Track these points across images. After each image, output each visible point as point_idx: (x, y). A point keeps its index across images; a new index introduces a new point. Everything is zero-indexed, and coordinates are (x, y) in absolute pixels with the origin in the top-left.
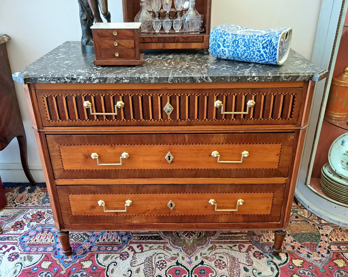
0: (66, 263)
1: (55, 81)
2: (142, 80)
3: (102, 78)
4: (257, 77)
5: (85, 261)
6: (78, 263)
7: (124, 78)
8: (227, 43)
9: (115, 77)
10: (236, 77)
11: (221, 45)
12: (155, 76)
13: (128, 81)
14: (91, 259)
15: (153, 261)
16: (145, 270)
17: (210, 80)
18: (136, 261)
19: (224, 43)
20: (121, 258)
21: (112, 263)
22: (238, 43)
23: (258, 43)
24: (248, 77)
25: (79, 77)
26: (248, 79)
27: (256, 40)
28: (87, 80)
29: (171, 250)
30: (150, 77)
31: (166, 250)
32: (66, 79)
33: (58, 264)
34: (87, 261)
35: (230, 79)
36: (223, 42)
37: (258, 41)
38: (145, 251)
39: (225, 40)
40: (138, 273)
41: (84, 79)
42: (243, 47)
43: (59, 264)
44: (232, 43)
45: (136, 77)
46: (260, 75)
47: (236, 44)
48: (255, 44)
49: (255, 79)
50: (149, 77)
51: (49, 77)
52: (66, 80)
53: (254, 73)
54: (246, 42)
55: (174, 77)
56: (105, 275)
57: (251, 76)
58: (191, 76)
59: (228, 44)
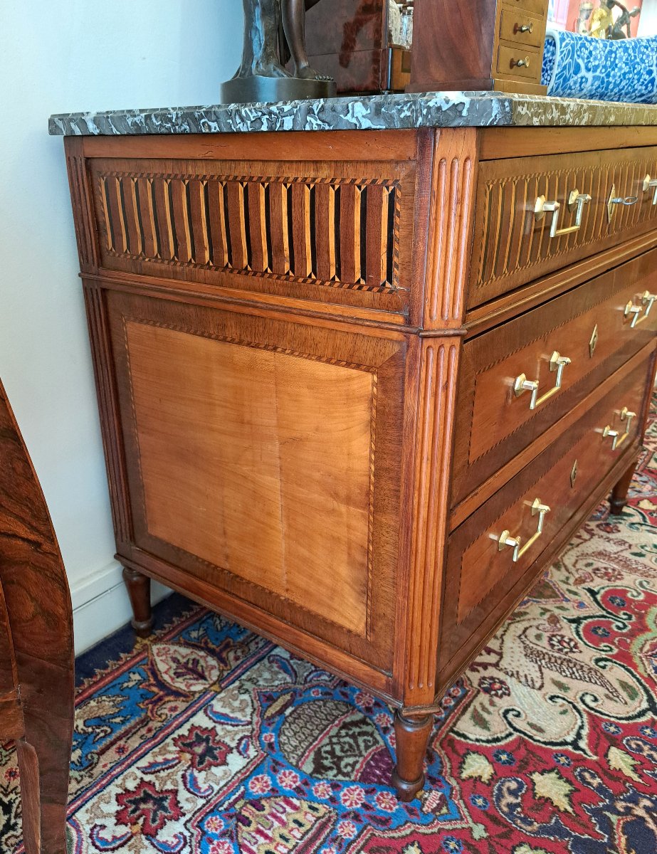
0: (444, 810)
5: (461, 767)
6: (458, 783)
8: (595, 59)
11: (583, 66)
14: (462, 752)
15: (545, 651)
16: (564, 674)
18: (526, 676)
19: (589, 62)
20: (496, 695)
21: (506, 718)
22: (615, 58)
23: (651, 54)
27: (647, 49)
29: (526, 613)
31: (518, 619)
33: (432, 833)
34: (464, 762)
36: (588, 58)
37: (649, 49)
38: (501, 649)
39: (590, 52)
40: (569, 688)
42: (624, 65)
43: (435, 830)
44: (603, 58)
47: (612, 60)
48: (644, 57)
54: (629, 55)
56: (544, 746)
59: (597, 63)
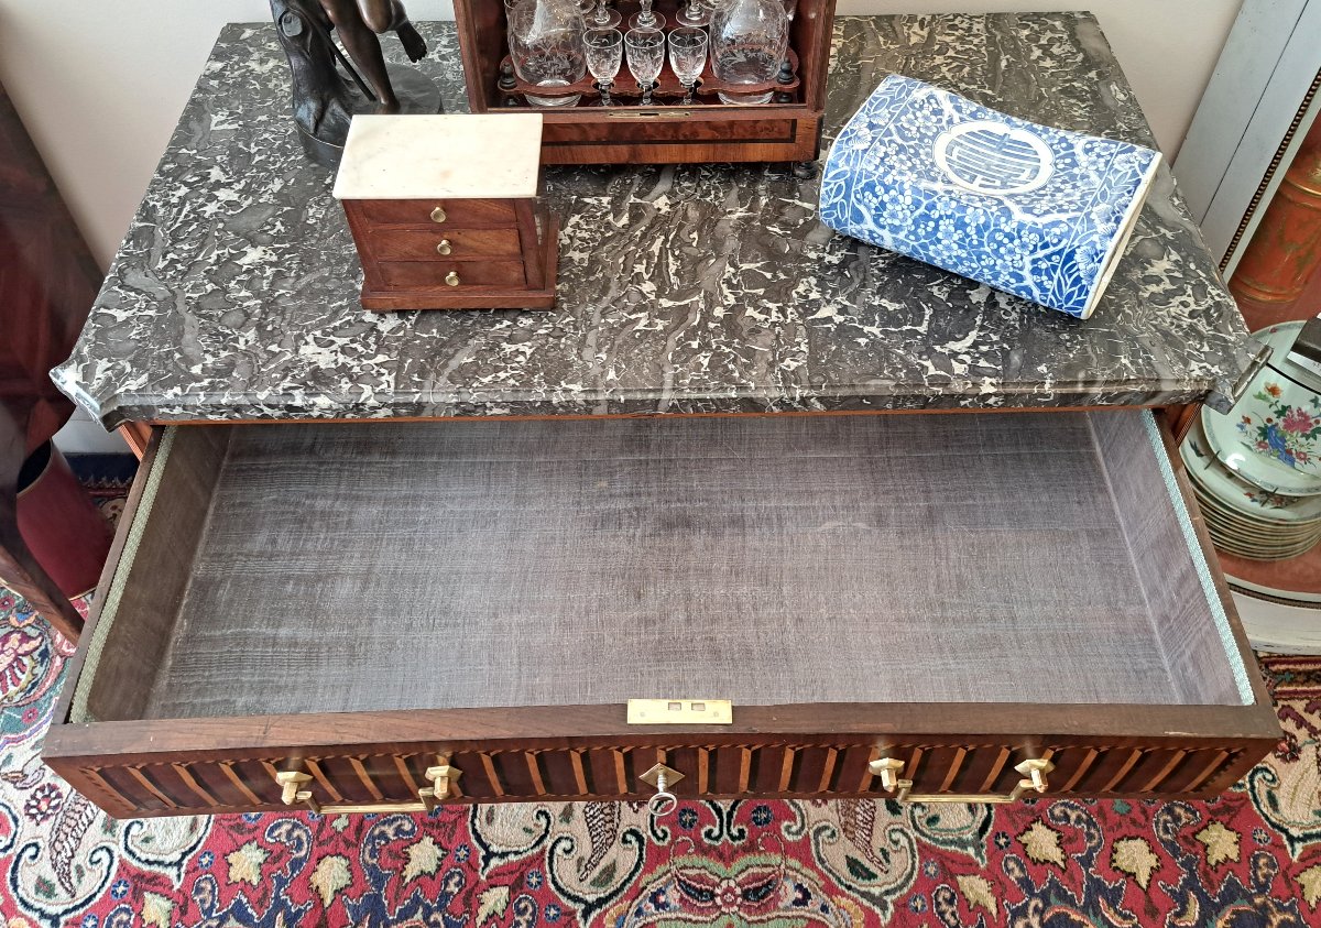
1: (224, 415)
2: (561, 409)
3: (406, 405)
4: (995, 395)
7: (488, 405)
8: (893, 216)
9: (455, 400)
10: (917, 397)
11: (868, 217)
12: (607, 395)
13: (507, 411)
16: (587, 810)
17: (818, 407)
19: (882, 216)
22: (936, 228)
23: (1017, 250)
24: (964, 396)
25: (314, 404)
26: (962, 403)
27: (1012, 240)
28: (348, 410)
30: (592, 397)
32: (265, 409)
35: (895, 402)
36: (876, 209)
37: (1017, 242)
39: (883, 204)
40: (568, 822)
41: (334, 407)
42: (955, 246)
44: (910, 221)
45: (535, 402)
46: (1010, 389)
47: (929, 229)
48: (1002, 250)
49: (991, 401)
50: (585, 401)
51: (198, 404)
52: (266, 412)
53: (988, 380)
54: (968, 236)
55: (679, 400)
56: (470, 831)
57: (975, 391)
58: (744, 394)
59: (897, 223)
